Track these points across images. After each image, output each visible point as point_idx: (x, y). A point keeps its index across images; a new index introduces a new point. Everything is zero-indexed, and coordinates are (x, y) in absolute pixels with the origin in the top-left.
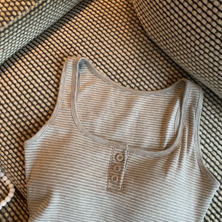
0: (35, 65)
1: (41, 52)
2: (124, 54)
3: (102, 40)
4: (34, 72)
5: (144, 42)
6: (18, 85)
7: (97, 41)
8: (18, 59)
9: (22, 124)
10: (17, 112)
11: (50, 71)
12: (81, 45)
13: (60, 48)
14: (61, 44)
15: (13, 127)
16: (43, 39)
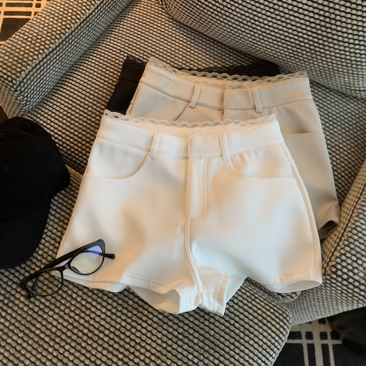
0: (92, 72)
1: (94, 61)
2: (169, 47)
3: (146, 40)
4: (92, 78)
5: (185, 34)
6: (80, 90)
7: (143, 41)
8: (74, 71)
9: (93, 120)
10: (86, 111)
11: (106, 74)
12: (129, 48)
13: (110, 54)
14: (111, 51)
15: (84, 124)
16: (93, 51)
